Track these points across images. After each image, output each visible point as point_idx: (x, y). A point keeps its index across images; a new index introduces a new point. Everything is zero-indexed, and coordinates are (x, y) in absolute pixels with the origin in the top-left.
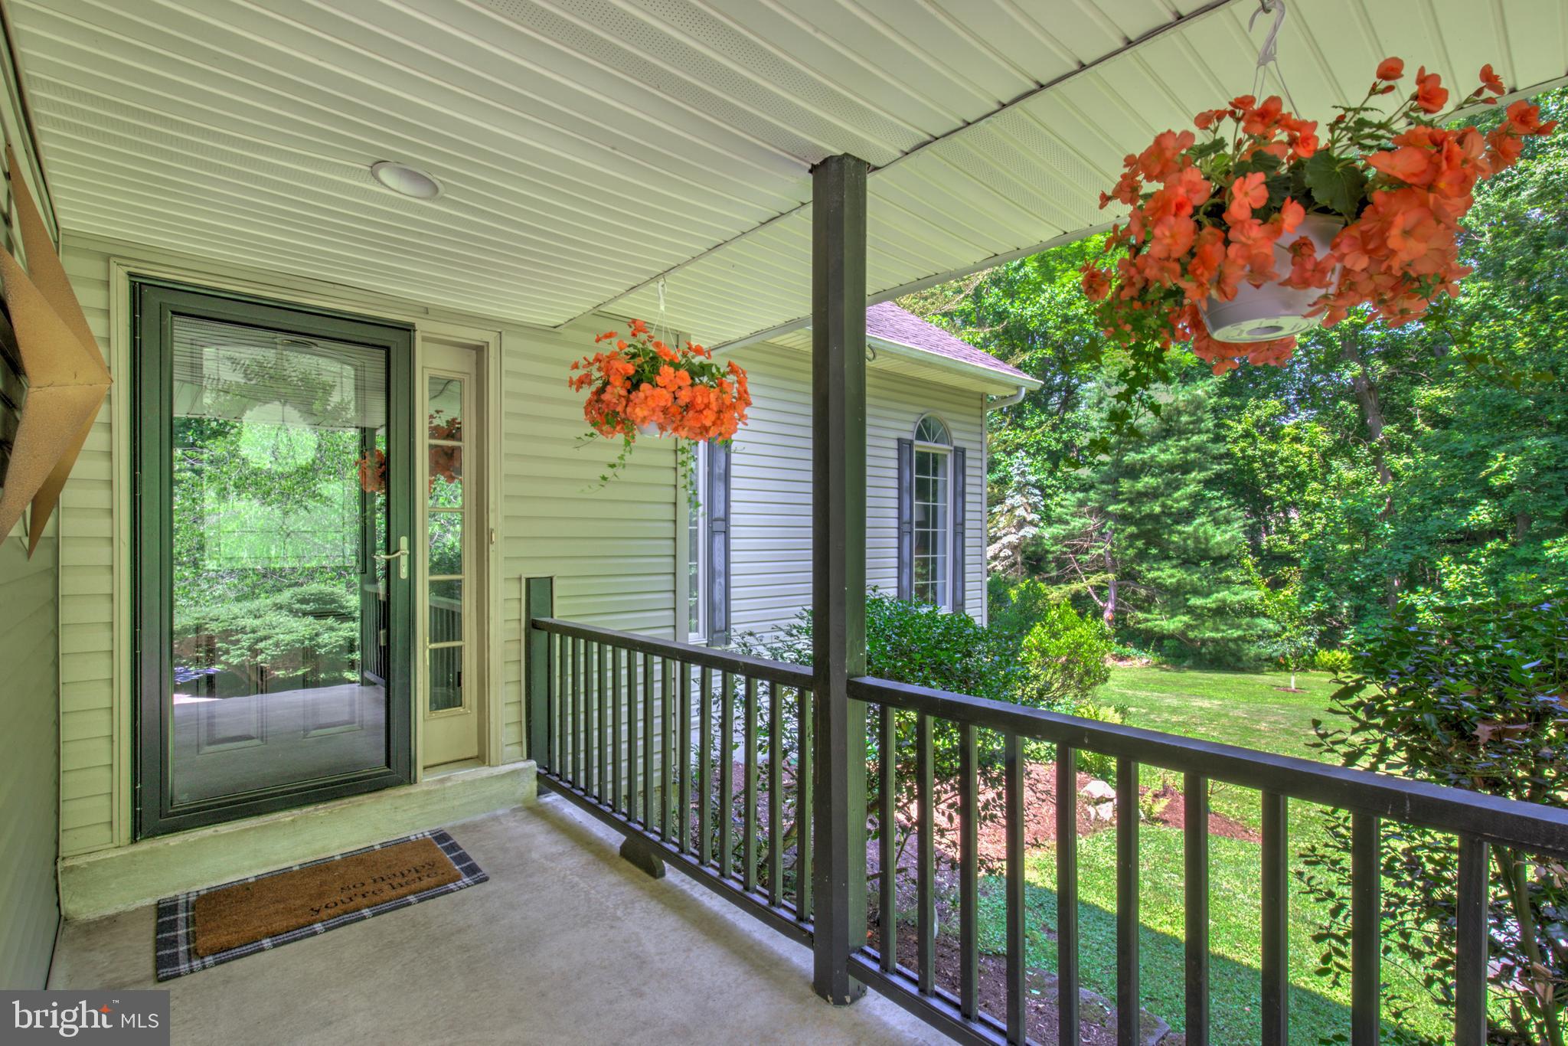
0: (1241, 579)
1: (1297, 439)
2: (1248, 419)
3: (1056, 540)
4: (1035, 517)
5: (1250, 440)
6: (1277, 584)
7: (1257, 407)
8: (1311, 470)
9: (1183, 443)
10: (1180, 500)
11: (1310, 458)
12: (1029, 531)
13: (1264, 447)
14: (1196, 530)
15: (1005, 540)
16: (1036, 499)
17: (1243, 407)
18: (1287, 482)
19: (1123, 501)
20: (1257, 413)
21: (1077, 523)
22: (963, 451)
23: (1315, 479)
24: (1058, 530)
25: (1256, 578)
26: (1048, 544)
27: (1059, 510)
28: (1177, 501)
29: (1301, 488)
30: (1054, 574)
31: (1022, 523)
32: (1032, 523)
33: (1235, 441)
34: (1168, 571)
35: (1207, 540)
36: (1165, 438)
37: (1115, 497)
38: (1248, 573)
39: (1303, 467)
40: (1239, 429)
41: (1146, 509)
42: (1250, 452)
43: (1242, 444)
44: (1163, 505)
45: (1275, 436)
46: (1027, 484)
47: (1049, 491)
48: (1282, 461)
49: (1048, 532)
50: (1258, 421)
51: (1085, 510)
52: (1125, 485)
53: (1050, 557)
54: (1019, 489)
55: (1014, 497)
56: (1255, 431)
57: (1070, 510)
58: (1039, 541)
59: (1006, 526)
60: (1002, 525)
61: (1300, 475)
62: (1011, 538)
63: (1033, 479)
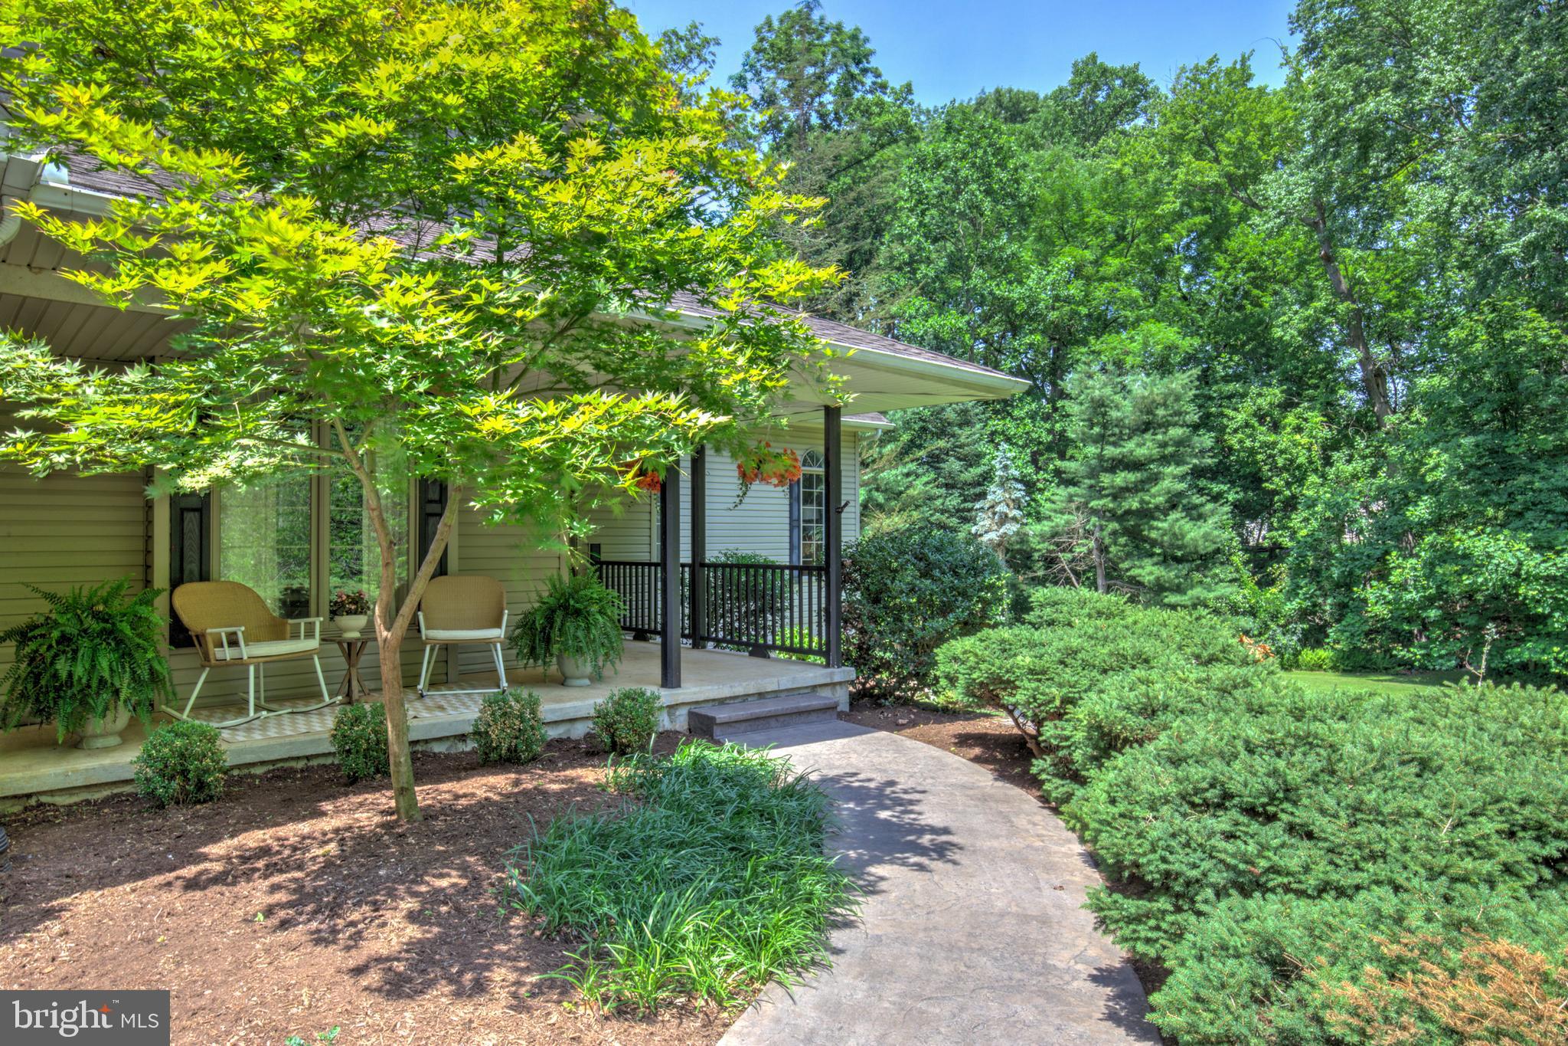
0: (1230, 577)
1: (1298, 429)
2: (1248, 407)
3: (1043, 537)
4: (1016, 513)
5: (1248, 431)
6: (1266, 582)
7: (1260, 395)
8: (1311, 462)
9: (1160, 437)
10: (1157, 496)
11: (1309, 450)
12: (1011, 528)
13: (1262, 438)
14: (1172, 526)
15: (986, 537)
16: (1018, 494)
17: (1246, 394)
18: (1285, 475)
19: (1107, 496)
20: (1260, 401)
21: (1060, 520)
23: (1315, 471)
24: (1045, 527)
25: (1246, 574)
26: (1034, 542)
27: (1048, 505)
28: (1154, 496)
29: (1301, 481)
30: (1040, 573)
31: (1004, 519)
32: (1015, 519)
33: (1236, 431)
34: (1149, 568)
35: (1183, 536)
36: (1145, 431)
37: (1097, 491)
38: (1237, 571)
39: (1302, 460)
40: (1241, 417)
41: (1126, 505)
42: (1248, 443)
43: (1240, 435)
44: (1142, 502)
45: (1276, 427)
46: (1009, 478)
47: (1040, 485)
48: (1282, 452)
49: (1034, 529)
50: (1260, 409)
51: (1073, 506)
52: (1106, 479)
53: (1036, 555)
54: (1002, 484)
55: (995, 493)
56: (1254, 422)
57: (1059, 506)
58: (1023, 538)
59: (987, 522)
60: (984, 522)
61: (1299, 467)
62: (993, 536)
63: (1017, 473)
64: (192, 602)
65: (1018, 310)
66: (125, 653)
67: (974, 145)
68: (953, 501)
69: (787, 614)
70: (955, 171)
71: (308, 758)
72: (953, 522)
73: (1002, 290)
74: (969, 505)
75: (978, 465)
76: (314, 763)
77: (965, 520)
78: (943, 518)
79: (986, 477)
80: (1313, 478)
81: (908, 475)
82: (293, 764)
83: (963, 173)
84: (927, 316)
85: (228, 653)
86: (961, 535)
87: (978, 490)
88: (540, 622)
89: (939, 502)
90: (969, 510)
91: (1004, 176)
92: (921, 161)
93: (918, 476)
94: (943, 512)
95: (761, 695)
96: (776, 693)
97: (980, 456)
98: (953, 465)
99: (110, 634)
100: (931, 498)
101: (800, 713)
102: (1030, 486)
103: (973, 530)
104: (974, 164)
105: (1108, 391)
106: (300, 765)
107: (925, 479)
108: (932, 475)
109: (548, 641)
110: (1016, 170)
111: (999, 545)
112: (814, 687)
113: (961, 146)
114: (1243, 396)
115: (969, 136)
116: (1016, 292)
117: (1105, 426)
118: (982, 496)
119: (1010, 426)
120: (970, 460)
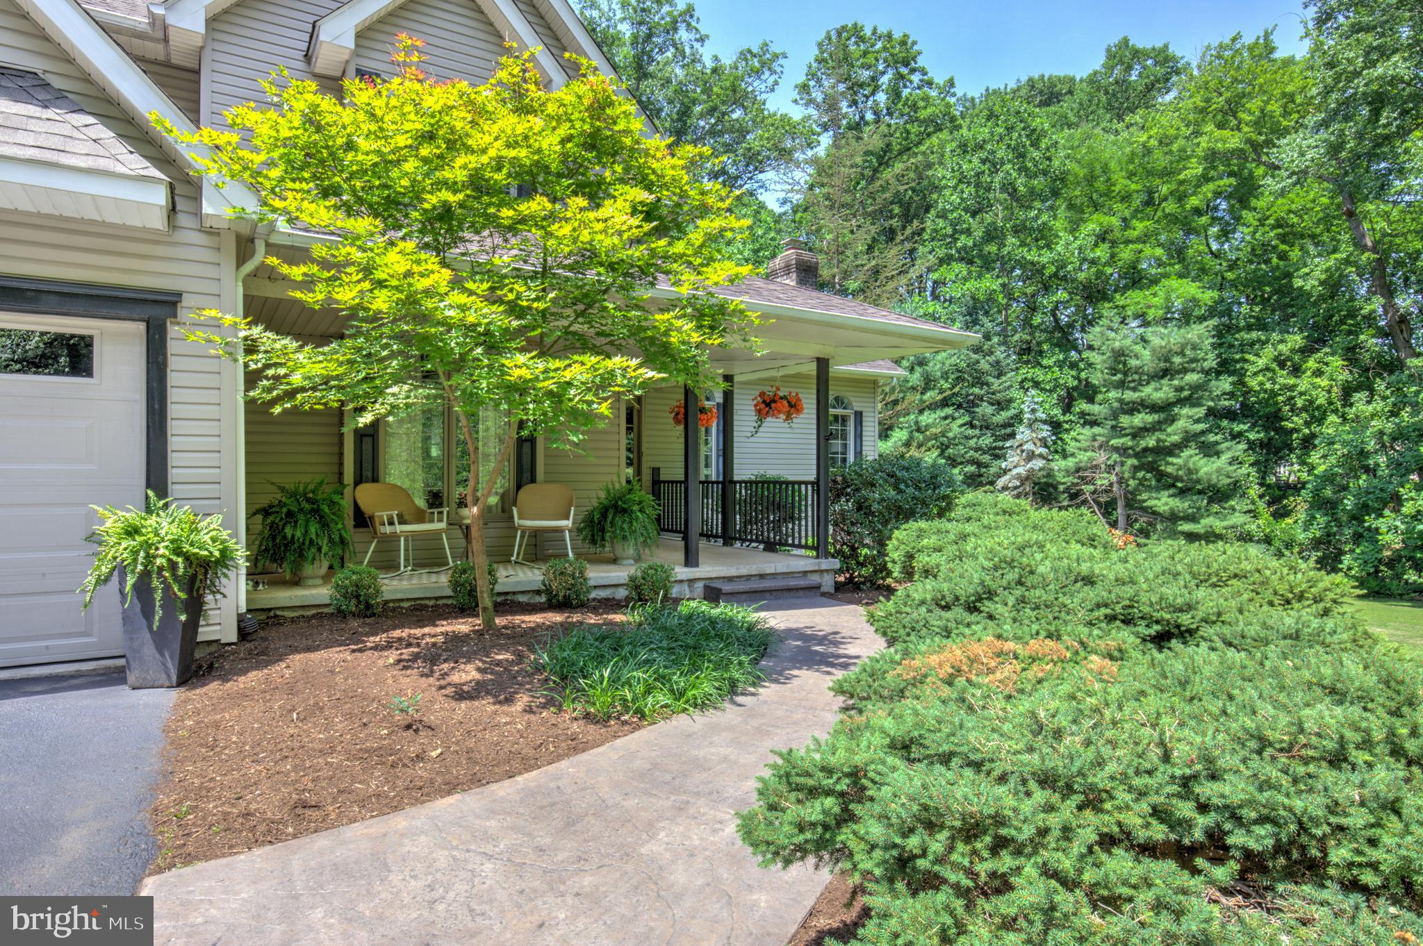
0: (1246, 508)
1: (1318, 373)
2: (1269, 352)
3: (1068, 472)
4: (1043, 451)
5: (1269, 375)
6: (1280, 514)
7: (1282, 341)
8: (1331, 403)
9: (1176, 382)
10: (1173, 435)
11: (1329, 392)
12: (1038, 463)
13: (1281, 381)
14: (1186, 462)
15: (1015, 472)
16: (1045, 434)
17: (1267, 341)
18: (1304, 415)
19: (1127, 435)
20: (1280, 347)
21: (1083, 457)
22: (861, 413)
23: (1335, 411)
24: (1070, 463)
25: (1261, 505)
26: (1060, 477)
27: (1073, 444)
28: (1169, 435)
29: (1320, 421)
30: (1066, 503)
31: (1031, 456)
32: (1041, 456)
33: (1255, 374)
34: (1164, 500)
35: (1197, 471)
36: (1163, 377)
37: (1117, 430)
38: (1253, 503)
39: (1321, 401)
40: (1261, 363)
41: (1143, 444)
42: (1268, 386)
43: (1260, 378)
44: (1158, 440)
45: (1296, 371)
46: (1036, 420)
47: (1066, 426)
48: (1301, 394)
49: (1059, 464)
50: (1280, 355)
51: (1096, 444)
52: (1125, 420)
53: (1061, 488)
54: (1030, 426)
55: (1023, 433)
56: (1274, 365)
57: (1084, 444)
58: (1050, 474)
59: (1016, 459)
60: (1013, 458)
61: (1318, 408)
62: (1020, 470)
63: (1044, 416)
64: (367, 496)
65: (1047, 272)
66: (325, 525)
67: (1010, 129)
68: (986, 441)
69: (803, 523)
70: (993, 152)
71: (437, 598)
72: (986, 458)
73: (1032, 256)
74: (1000, 444)
75: (1008, 409)
76: (440, 602)
77: (997, 457)
78: (977, 455)
79: (1018, 418)
80: (1333, 418)
81: (946, 418)
82: (427, 602)
83: (1000, 154)
84: (965, 280)
85: (388, 529)
86: (993, 470)
87: (1009, 430)
88: (597, 516)
89: (972, 442)
90: (1002, 448)
91: (1036, 154)
92: (964, 148)
93: (954, 419)
94: (976, 450)
95: (762, 576)
96: (774, 575)
97: (1010, 401)
98: (985, 409)
99: (316, 512)
100: (968, 438)
101: (789, 590)
102: (1056, 426)
103: (1003, 465)
104: (1009, 146)
105: (1128, 342)
106: (431, 603)
107: (960, 422)
108: (967, 418)
109: (603, 530)
110: (1048, 149)
111: (1027, 478)
112: (805, 573)
113: (1000, 130)
114: (1264, 343)
115: (1005, 121)
116: (1046, 257)
117: (1125, 374)
118: (1012, 435)
119: (1039, 374)
120: (1002, 405)
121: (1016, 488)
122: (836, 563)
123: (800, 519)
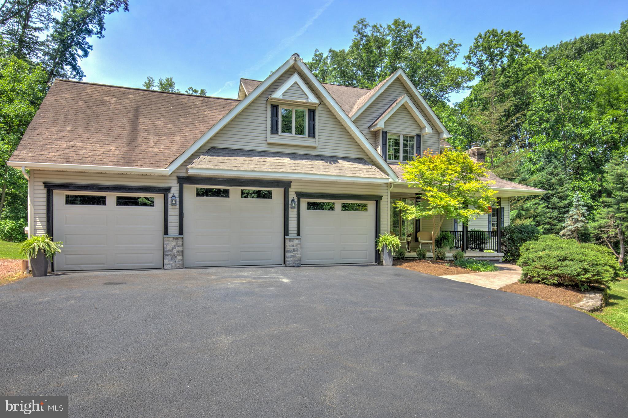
3: (595, 228)
4: (583, 219)
12: (580, 224)
15: (569, 228)
16: (583, 211)
19: (623, 212)
21: (603, 222)
22: (504, 208)
24: (597, 224)
26: (591, 230)
27: (598, 215)
30: (594, 242)
31: (577, 221)
32: (581, 221)
37: (619, 210)
46: (580, 205)
47: (595, 208)
49: (591, 225)
51: (609, 216)
52: (623, 205)
53: (592, 236)
54: (576, 207)
55: (573, 211)
57: (603, 216)
58: (586, 229)
59: (569, 222)
60: (568, 222)
62: (571, 227)
63: (583, 203)
65: (586, 138)
67: (568, 74)
68: (555, 214)
69: (488, 244)
70: (559, 86)
72: (555, 222)
73: (578, 131)
74: (562, 215)
75: (566, 200)
76: (414, 259)
77: (560, 221)
78: (550, 220)
79: (570, 204)
81: (536, 204)
83: (562, 86)
84: (545, 143)
86: (558, 227)
87: (566, 209)
88: (439, 240)
89: (548, 215)
90: (562, 217)
91: (580, 85)
92: (545, 82)
93: (539, 204)
94: (550, 218)
95: (482, 257)
96: (486, 257)
97: (567, 196)
98: (555, 200)
100: (546, 213)
102: (590, 208)
103: (563, 225)
104: (567, 83)
105: (624, 171)
107: (543, 206)
108: (546, 204)
109: (441, 244)
110: (586, 83)
111: (574, 231)
112: (494, 257)
113: (562, 75)
115: (565, 71)
116: (585, 131)
117: (623, 184)
118: (568, 212)
119: (582, 184)
120: (562, 198)
121: (569, 235)
122: (503, 254)
123: (487, 243)
